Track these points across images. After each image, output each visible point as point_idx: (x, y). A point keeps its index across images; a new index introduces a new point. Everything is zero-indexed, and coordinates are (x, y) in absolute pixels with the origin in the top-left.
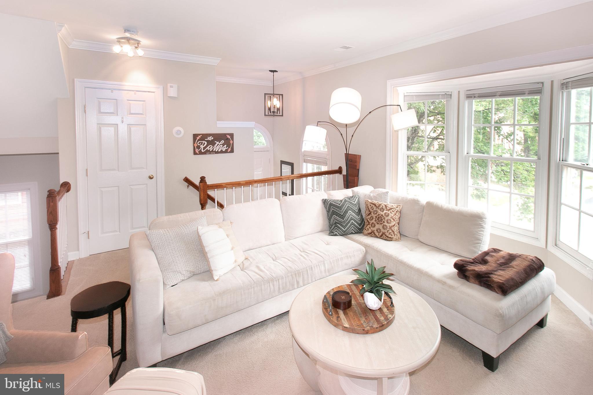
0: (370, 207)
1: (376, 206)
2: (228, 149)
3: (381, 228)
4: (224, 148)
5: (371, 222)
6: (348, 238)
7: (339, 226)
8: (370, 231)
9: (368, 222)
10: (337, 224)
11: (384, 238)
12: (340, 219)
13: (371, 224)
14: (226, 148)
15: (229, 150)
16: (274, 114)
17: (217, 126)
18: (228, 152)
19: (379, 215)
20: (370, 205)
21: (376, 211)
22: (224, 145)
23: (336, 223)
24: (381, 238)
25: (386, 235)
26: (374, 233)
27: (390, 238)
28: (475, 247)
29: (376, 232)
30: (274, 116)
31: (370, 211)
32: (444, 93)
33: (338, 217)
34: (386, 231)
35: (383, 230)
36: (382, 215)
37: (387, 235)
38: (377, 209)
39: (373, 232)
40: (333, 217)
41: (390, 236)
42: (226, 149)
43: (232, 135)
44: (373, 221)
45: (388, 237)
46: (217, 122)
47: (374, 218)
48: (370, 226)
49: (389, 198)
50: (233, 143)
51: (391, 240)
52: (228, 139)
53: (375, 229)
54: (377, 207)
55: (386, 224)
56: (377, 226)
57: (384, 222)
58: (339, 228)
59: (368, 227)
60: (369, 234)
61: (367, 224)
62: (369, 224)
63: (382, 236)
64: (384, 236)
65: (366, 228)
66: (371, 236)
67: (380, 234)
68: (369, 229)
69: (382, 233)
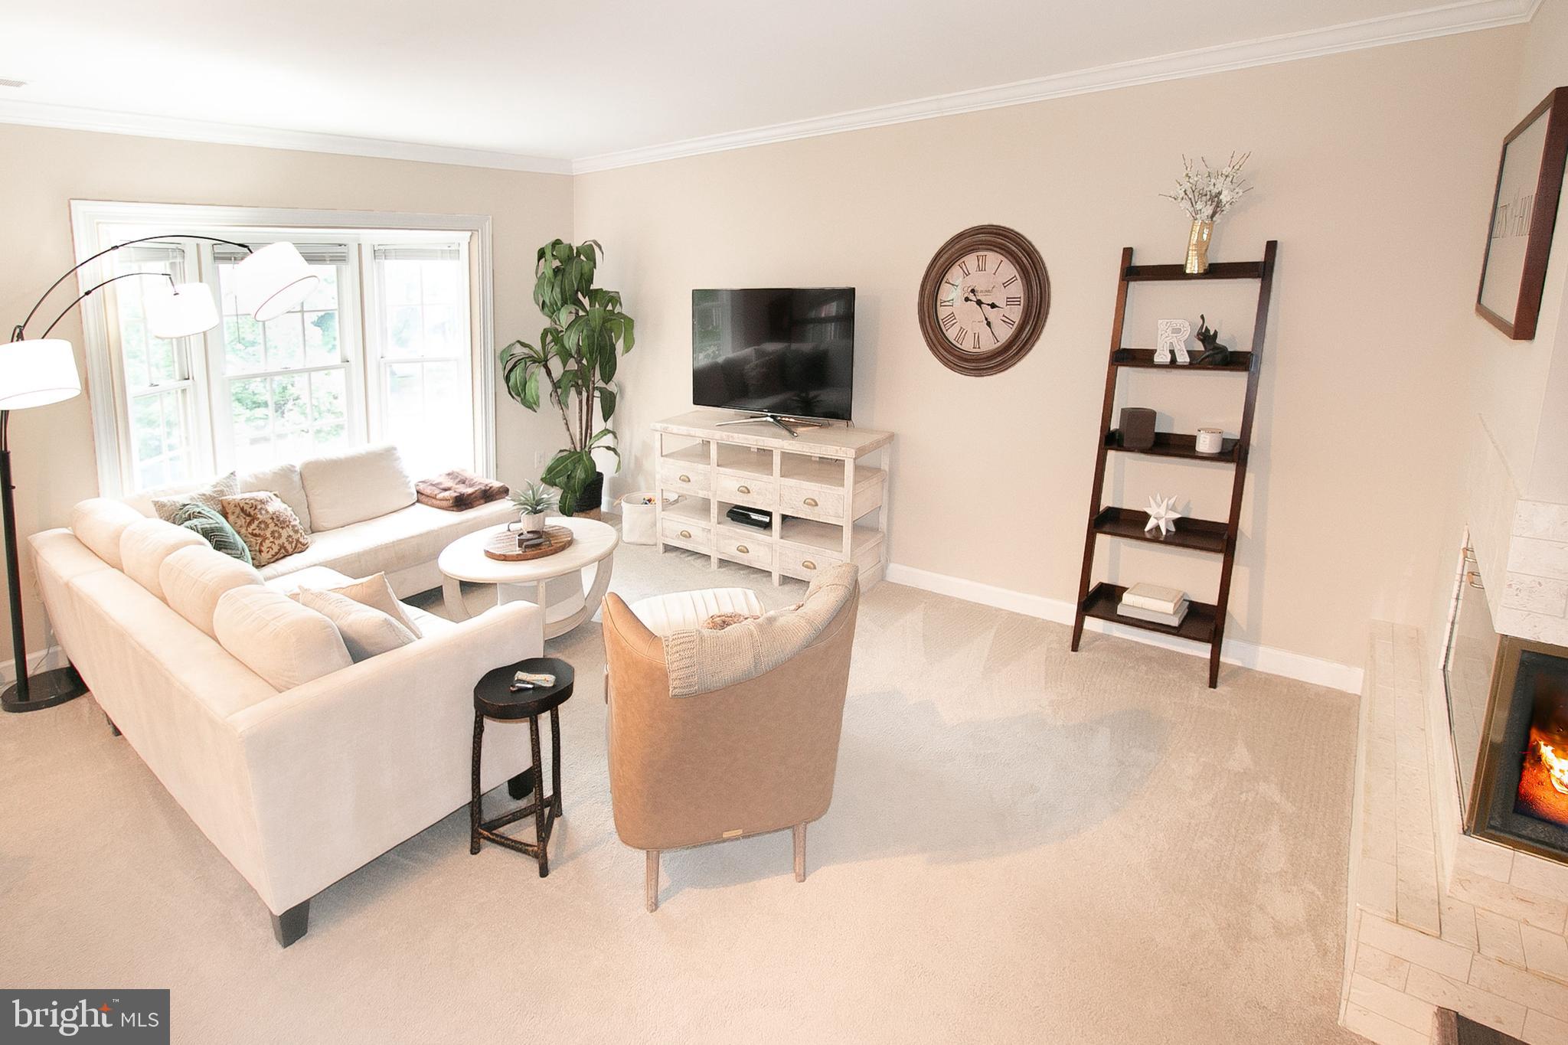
0: (246, 507)
1: (256, 500)
3: (291, 533)
8: (276, 549)
9: (259, 535)
20: (246, 504)
21: (262, 508)
24: (296, 553)
26: (285, 548)
27: (306, 544)
29: (286, 544)
31: (249, 514)
34: (299, 535)
35: (295, 537)
39: (282, 547)
53: (283, 540)
56: (284, 533)
59: (267, 543)
60: (273, 556)
61: (259, 542)
62: (265, 539)
63: (296, 547)
64: (299, 545)
65: (263, 548)
66: (277, 560)
67: (294, 545)
68: (270, 547)
69: (295, 542)
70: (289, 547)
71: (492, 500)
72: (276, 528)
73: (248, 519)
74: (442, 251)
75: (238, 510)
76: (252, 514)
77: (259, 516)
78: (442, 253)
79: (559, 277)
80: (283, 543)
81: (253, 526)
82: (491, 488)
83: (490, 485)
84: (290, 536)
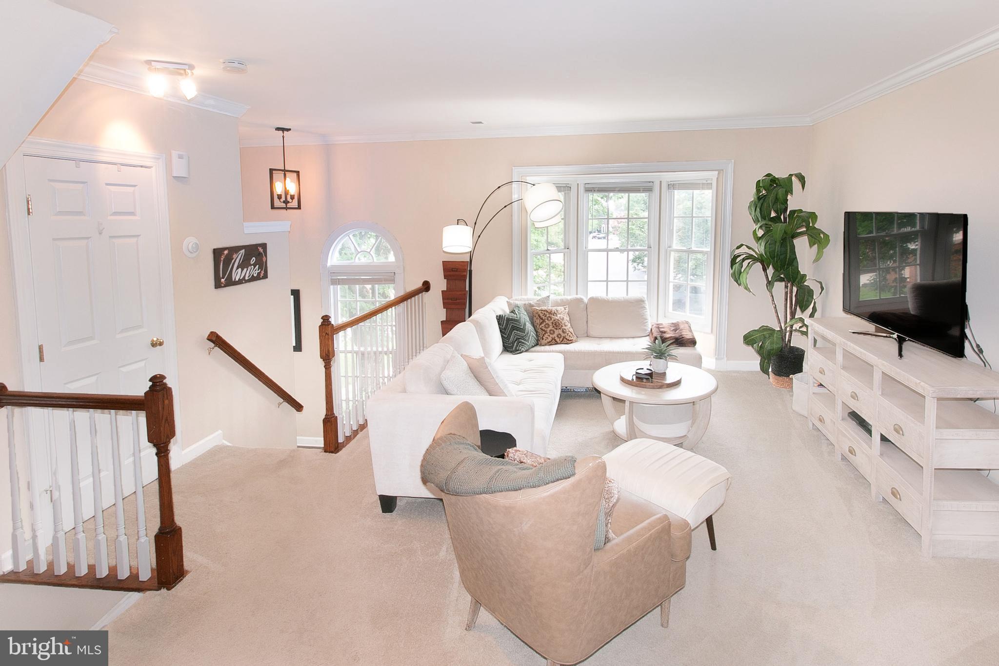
0: (541, 315)
1: (547, 312)
2: (260, 272)
3: (561, 333)
4: (256, 270)
5: (548, 330)
6: (535, 352)
7: (523, 341)
8: (550, 339)
9: (544, 331)
10: (520, 340)
11: (565, 342)
12: (521, 333)
13: (548, 332)
14: (258, 270)
15: (262, 275)
16: (286, 206)
17: (244, 232)
18: (261, 277)
19: (554, 320)
20: (542, 313)
21: (549, 317)
22: (256, 266)
23: (518, 339)
24: (563, 344)
25: (566, 339)
26: (555, 340)
27: (571, 340)
28: (645, 326)
29: (556, 338)
30: (286, 208)
31: (542, 319)
32: (565, 185)
33: (519, 332)
34: (566, 334)
35: (563, 335)
36: (558, 320)
37: (568, 338)
38: (550, 315)
39: (553, 339)
40: (513, 333)
41: (570, 339)
42: (258, 273)
43: (264, 246)
44: (551, 328)
45: (568, 340)
46: (244, 223)
47: (551, 324)
48: (549, 334)
49: (550, 302)
50: (266, 260)
51: (571, 343)
52: (260, 254)
53: (555, 335)
54: (550, 313)
55: (564, 327)
56: (557, 332)
57: (562, 326)
58: (523, 343)
59: (546, 335)
60: (548, 342)
61: (543, 333)
62: (546, 332)
63: (562, 341)
64: (565, 340)
65: (544, 337)
66: (551, 345)
67: (561, 339)
68: (547, 338)
69: (562, 338)
70: (558, 340)
71: (682, 346)
72: (553, 329)
73: (541, 321)
74: (703, 184)
75: (537, 315)
76: (543, 318)
77: (546, 320)
78: (703, 185)
79: (761, 201)
80: (555, 337)
81: (543, 325)
82: (683, 337)
83: (683, 336)
84: (560, 334)
